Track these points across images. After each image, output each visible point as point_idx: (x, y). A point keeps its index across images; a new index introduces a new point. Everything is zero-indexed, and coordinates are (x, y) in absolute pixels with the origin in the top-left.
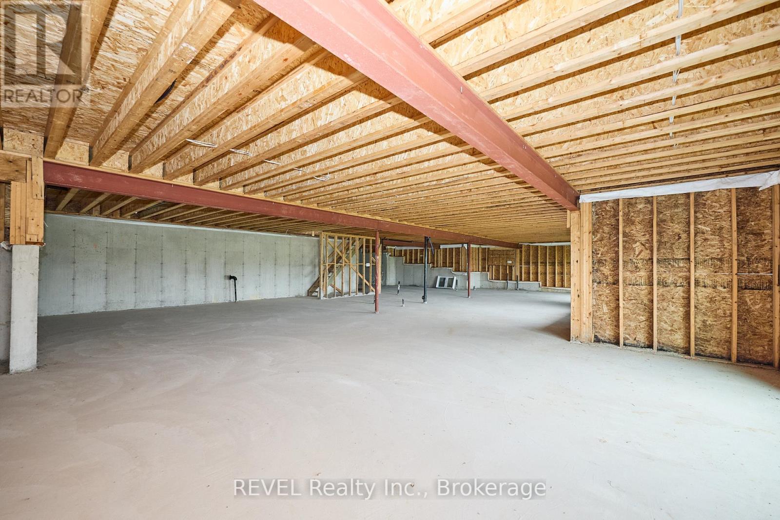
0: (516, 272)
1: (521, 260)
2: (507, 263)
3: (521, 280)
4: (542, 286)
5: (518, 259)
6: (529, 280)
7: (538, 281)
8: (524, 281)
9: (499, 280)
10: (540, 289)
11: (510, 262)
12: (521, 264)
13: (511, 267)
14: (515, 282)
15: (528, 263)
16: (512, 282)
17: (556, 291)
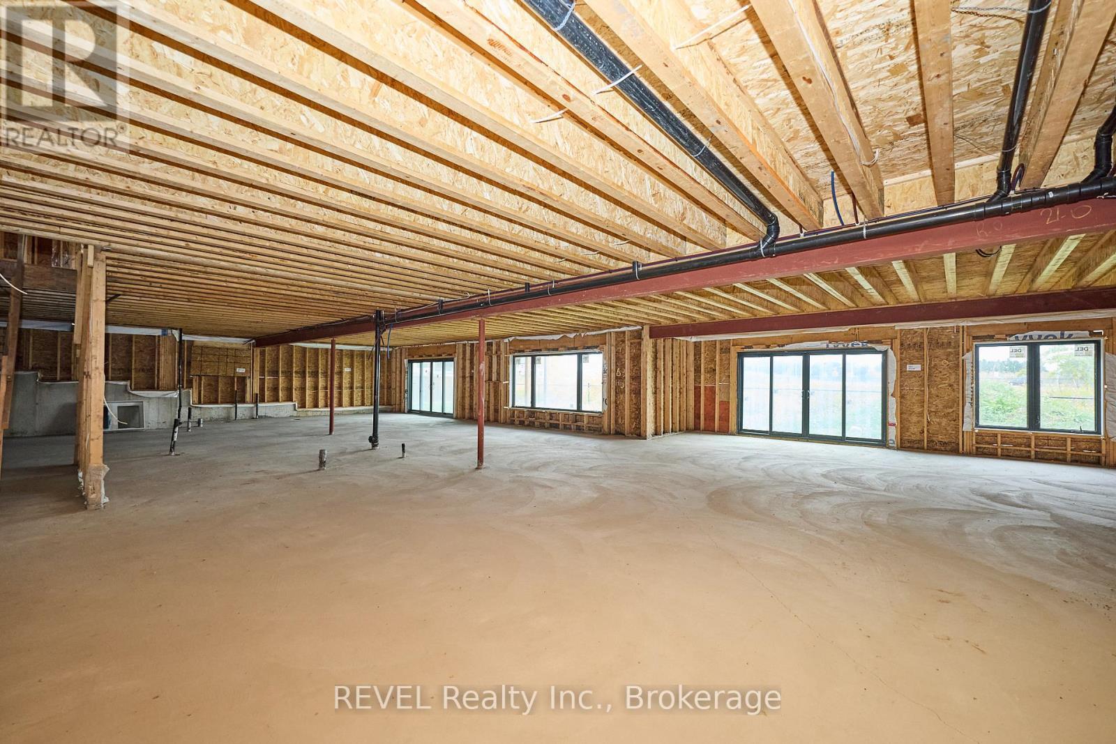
0: (253, 387)
1: (262, 368)
2: (234, 373)
3: (263, 401)
4: (299, 408)
5: (257, 366)
6: (277, 400)
7: (292, 400)
8: (268, 402)
9: (216, 402)
10: (295, 414)
11: (241, 370)
12: (262, 373)
13: (242, 380)
14: (252, 405)
15: (275, 373)
16: (245, 405)
17: (318, 413)
